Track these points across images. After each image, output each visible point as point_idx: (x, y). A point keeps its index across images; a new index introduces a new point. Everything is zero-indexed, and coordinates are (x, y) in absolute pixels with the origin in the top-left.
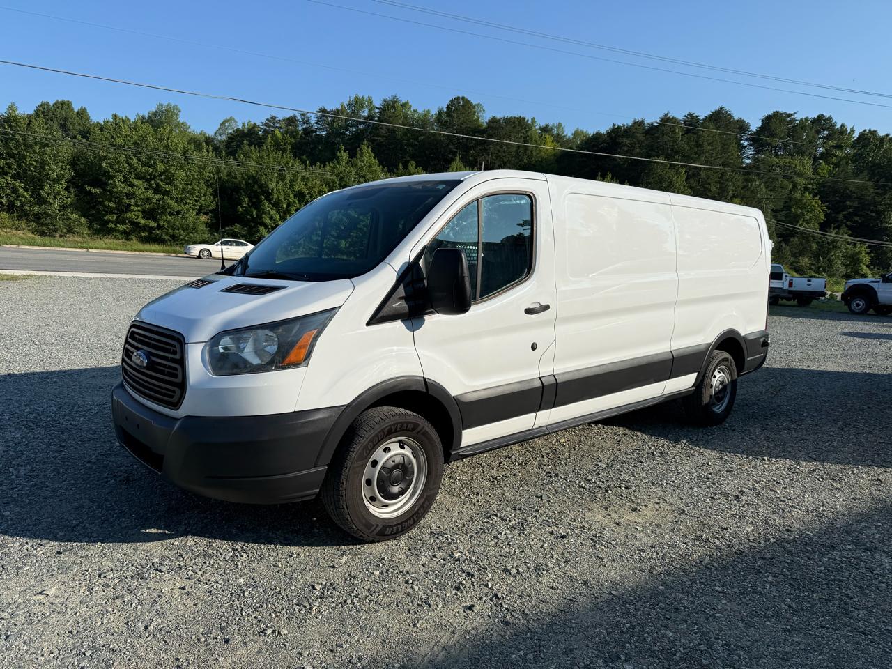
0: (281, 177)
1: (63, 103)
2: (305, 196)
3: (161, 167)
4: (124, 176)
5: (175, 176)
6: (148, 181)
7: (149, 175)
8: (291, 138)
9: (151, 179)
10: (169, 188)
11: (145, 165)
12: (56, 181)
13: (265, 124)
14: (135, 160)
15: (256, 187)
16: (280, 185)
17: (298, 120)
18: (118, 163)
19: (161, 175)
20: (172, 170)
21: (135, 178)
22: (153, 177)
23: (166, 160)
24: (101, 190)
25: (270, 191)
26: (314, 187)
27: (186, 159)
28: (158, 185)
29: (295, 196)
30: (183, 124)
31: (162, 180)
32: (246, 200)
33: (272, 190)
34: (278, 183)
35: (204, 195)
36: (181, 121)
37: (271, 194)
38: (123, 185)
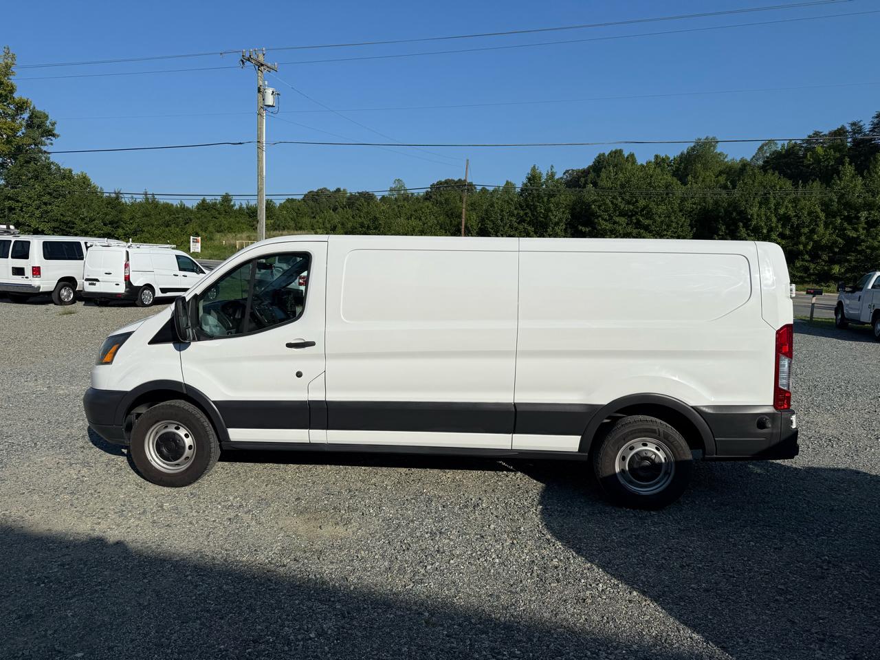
0: (765, 201)
1: (616, 152)
2: (790, 219)
3: (642, 203)
4: (609, 215)
5: (654, 211)
6: (630, 217)
7: (631, 211)
8: (835, 152)
9: (632, 215)
10: (647, 222)
11: (629, 203)
12: (557, 224)
13: (808, 141)
14: (620, 200)
15: (734, 214)
16: (763, 210)
17: (847, 131)
18: (605, 204)
19: (642, 210)
20: (652, 205)
21: (619, 216)
22: (634, 214)
23: (648, 196)
24: (590, 229)
25: (749, 217)
26: (803, 209)
27: (667, 194)
28: (638, 220)
29: (779, 220)
30: (719, 154)
31: (642, 216)
32: (723, 228)
33: (752, 215)
34: (760, 208)
35: (682, 227)
36: (719, 152)
37: (750, 220)
38: (607, 223)
